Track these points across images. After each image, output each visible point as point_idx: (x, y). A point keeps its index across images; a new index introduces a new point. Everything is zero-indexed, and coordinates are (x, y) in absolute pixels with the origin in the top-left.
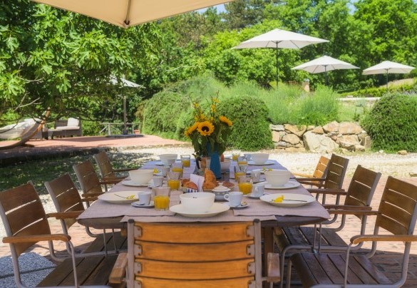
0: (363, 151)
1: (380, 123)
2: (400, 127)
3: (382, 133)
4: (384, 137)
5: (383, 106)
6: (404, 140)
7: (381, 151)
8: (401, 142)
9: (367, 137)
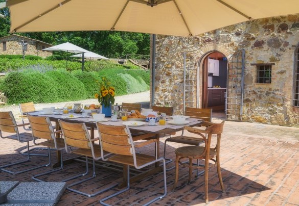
0: (4, 105)
1: (12, 89)
2: (24, 90)
3: (14, 94)
4: (15, 97)
5: (12, 79)
6: (26, 98)
7: (14, 104)
8: (25, 99)
9: (5, 97)
